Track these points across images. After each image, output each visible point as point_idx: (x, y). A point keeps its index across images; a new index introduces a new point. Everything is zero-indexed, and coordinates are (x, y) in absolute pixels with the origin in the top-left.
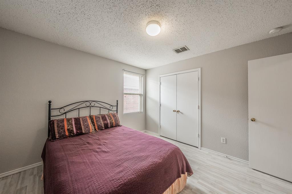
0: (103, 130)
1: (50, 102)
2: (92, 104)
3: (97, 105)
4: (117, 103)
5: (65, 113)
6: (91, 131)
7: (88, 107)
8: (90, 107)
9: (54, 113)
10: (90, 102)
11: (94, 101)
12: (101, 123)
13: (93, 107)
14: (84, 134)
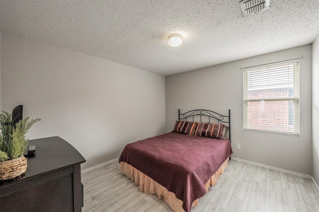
0: (200, 136)
1: (179, 110)
2: (203, 113)
3: (206, 113)
4: (229, 113)
5: (186, 118)
6: (190, 134)
7: (199, 115)
8: (201, 115)
9: (181, 117)
10: (201, 111)
11: (204, 110)
12: (200, 130)
13: (203, 115)
14: (185, 134)
